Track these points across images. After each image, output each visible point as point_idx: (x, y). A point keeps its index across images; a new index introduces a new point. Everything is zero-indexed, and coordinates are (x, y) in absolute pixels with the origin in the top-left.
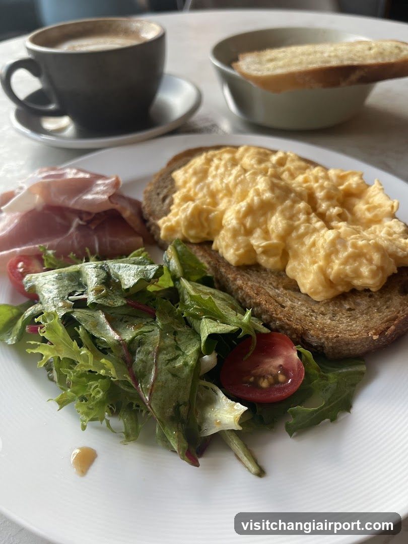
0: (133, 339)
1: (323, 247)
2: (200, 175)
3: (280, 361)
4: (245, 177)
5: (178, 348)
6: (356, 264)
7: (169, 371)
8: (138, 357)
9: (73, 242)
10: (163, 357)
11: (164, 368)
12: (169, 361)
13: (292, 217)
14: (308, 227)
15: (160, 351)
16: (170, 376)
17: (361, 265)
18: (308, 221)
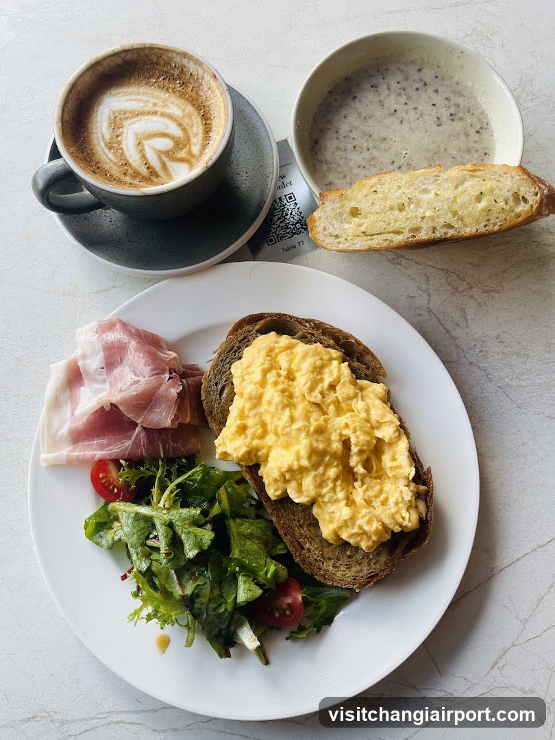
0: (193, 592)
1: (338, 521)
2: (254, 401)
3: (289, 600)
4: (291, 431)
5: (222, 596)
6: (359, 539)
7: (215, 615)
8: (197, 606)
9: (141, 450)
10: (212, 606)
11: (212, 613)
12: (216, 608)
13: (320, 485)
14: (332, 497)
15: (210, 600)
16: (216, 618)
17: (361, 540)
18: (334, 489)
